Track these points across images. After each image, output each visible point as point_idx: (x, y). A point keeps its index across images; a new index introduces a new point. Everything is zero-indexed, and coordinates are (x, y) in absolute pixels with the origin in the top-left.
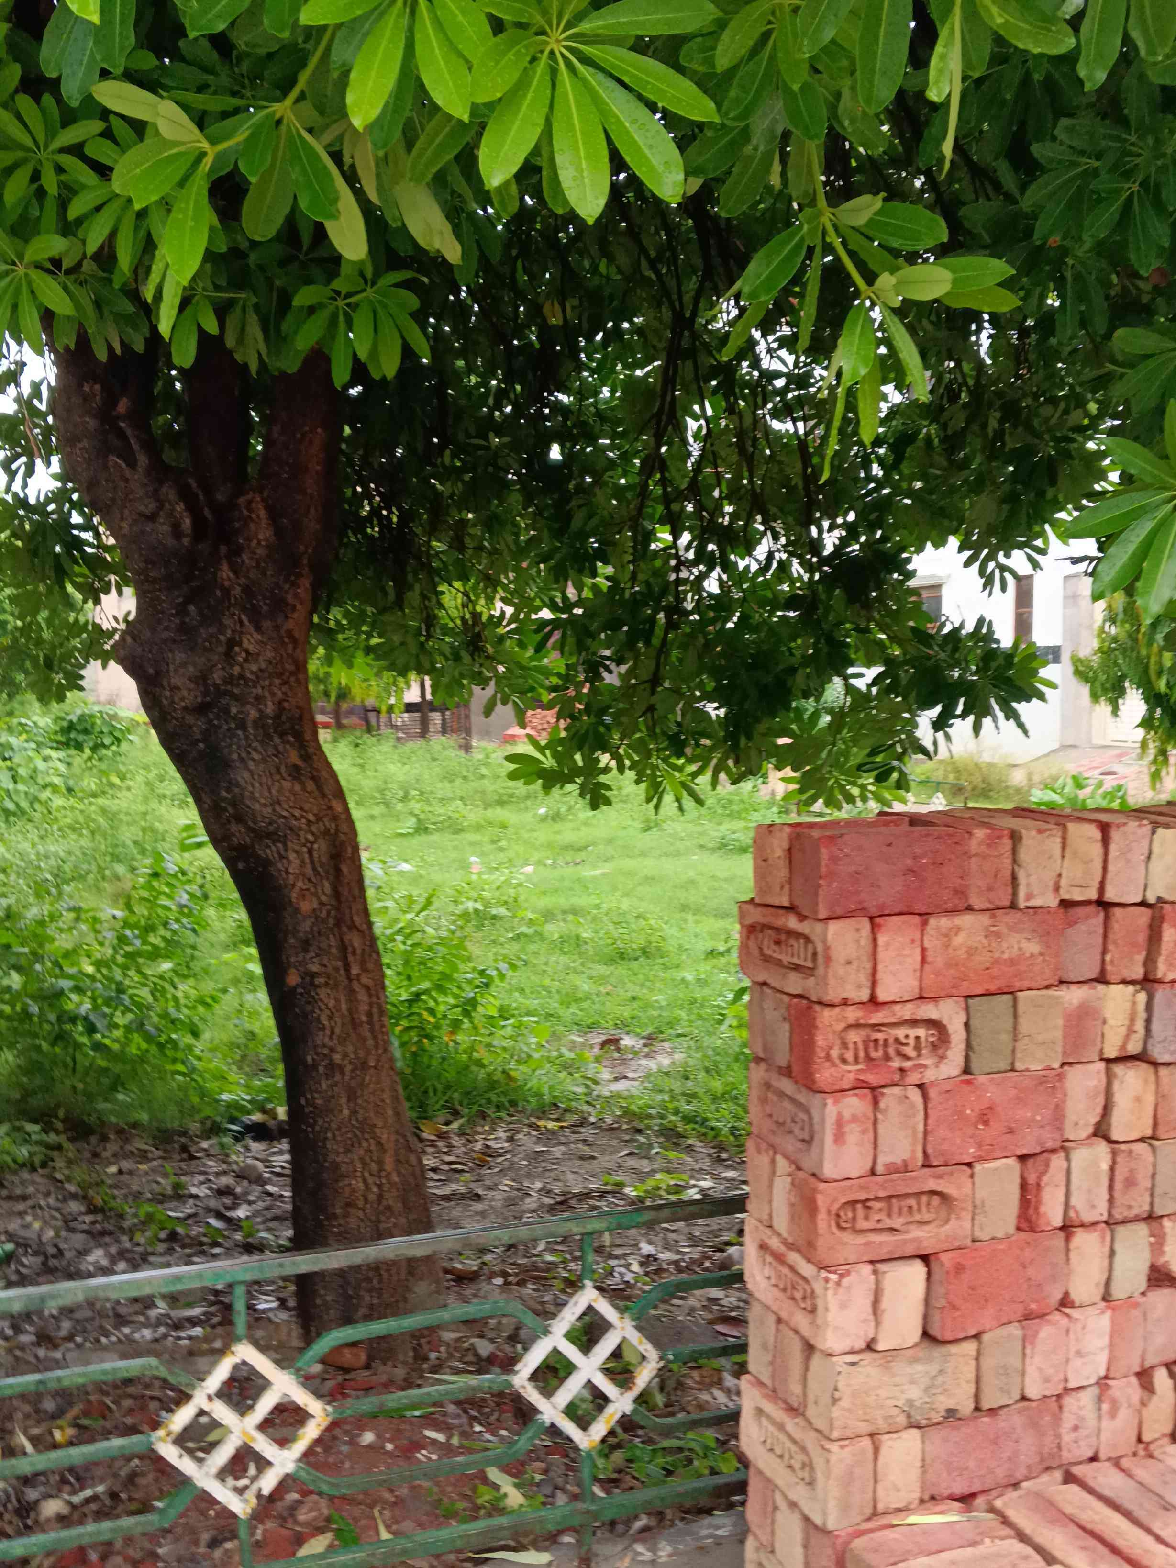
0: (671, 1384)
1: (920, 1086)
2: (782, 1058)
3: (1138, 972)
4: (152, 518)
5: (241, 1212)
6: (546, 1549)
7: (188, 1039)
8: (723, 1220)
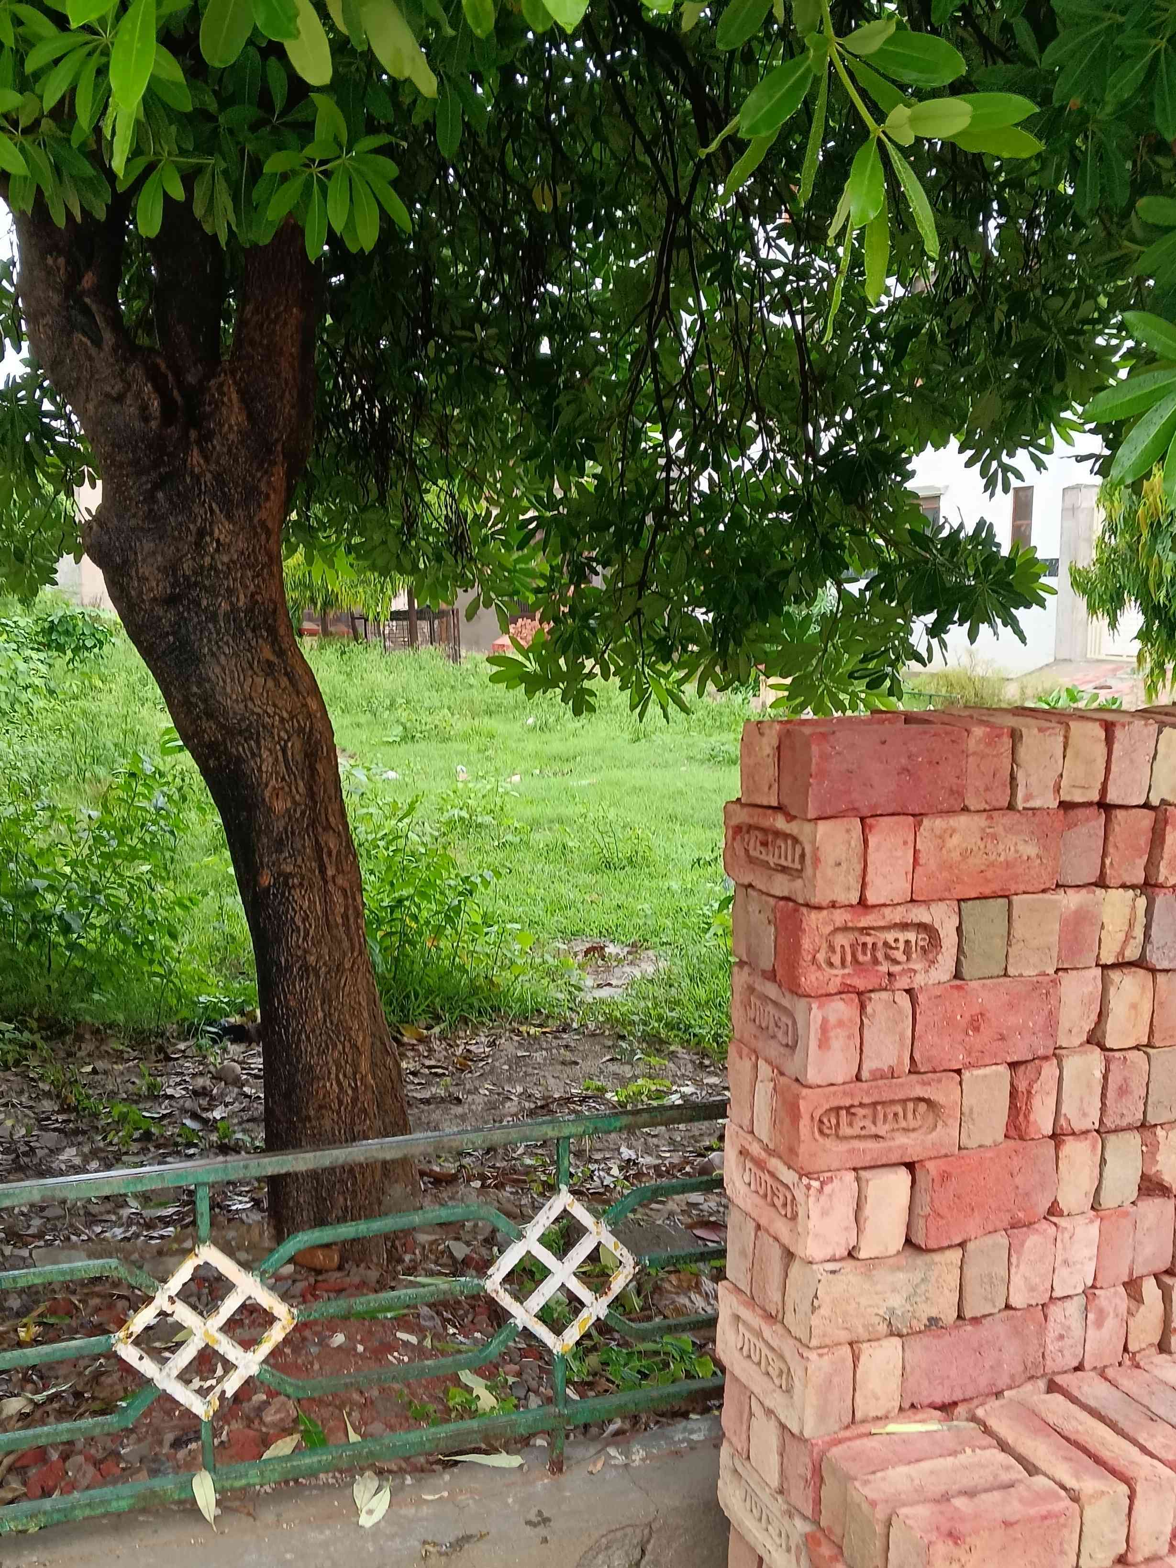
0: (648, 1288)
1: (908, 991)
2: (766, 962)
3: (1140, 878)
4: (119, 399)
5: (217, 1114)
6: (517, 1452)
7: (167, 941)
8: (705, 1125)
